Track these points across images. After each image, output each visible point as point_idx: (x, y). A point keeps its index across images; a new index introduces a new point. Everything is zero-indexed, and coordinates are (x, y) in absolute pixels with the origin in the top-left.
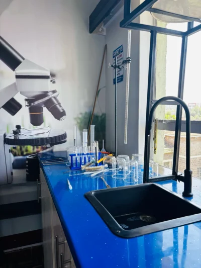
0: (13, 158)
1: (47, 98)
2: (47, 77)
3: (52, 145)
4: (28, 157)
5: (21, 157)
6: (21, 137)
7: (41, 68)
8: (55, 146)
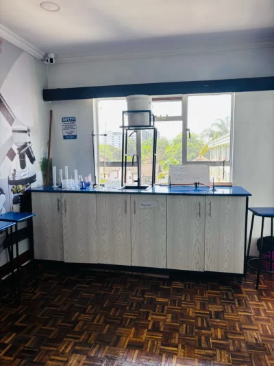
0: (13, 196)
1: (26, 148)
2: (26, 132)
3: (30, 183)
4: (20, 194)
5: (16, 194)
6: (17, 179)
7: (23, 125)
8: (32, 184)
